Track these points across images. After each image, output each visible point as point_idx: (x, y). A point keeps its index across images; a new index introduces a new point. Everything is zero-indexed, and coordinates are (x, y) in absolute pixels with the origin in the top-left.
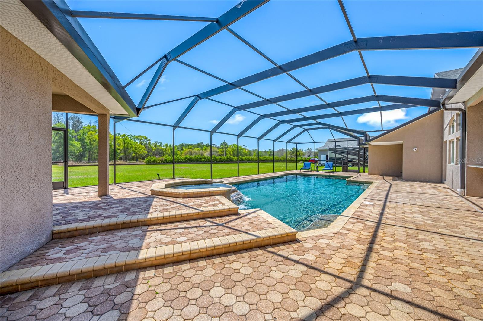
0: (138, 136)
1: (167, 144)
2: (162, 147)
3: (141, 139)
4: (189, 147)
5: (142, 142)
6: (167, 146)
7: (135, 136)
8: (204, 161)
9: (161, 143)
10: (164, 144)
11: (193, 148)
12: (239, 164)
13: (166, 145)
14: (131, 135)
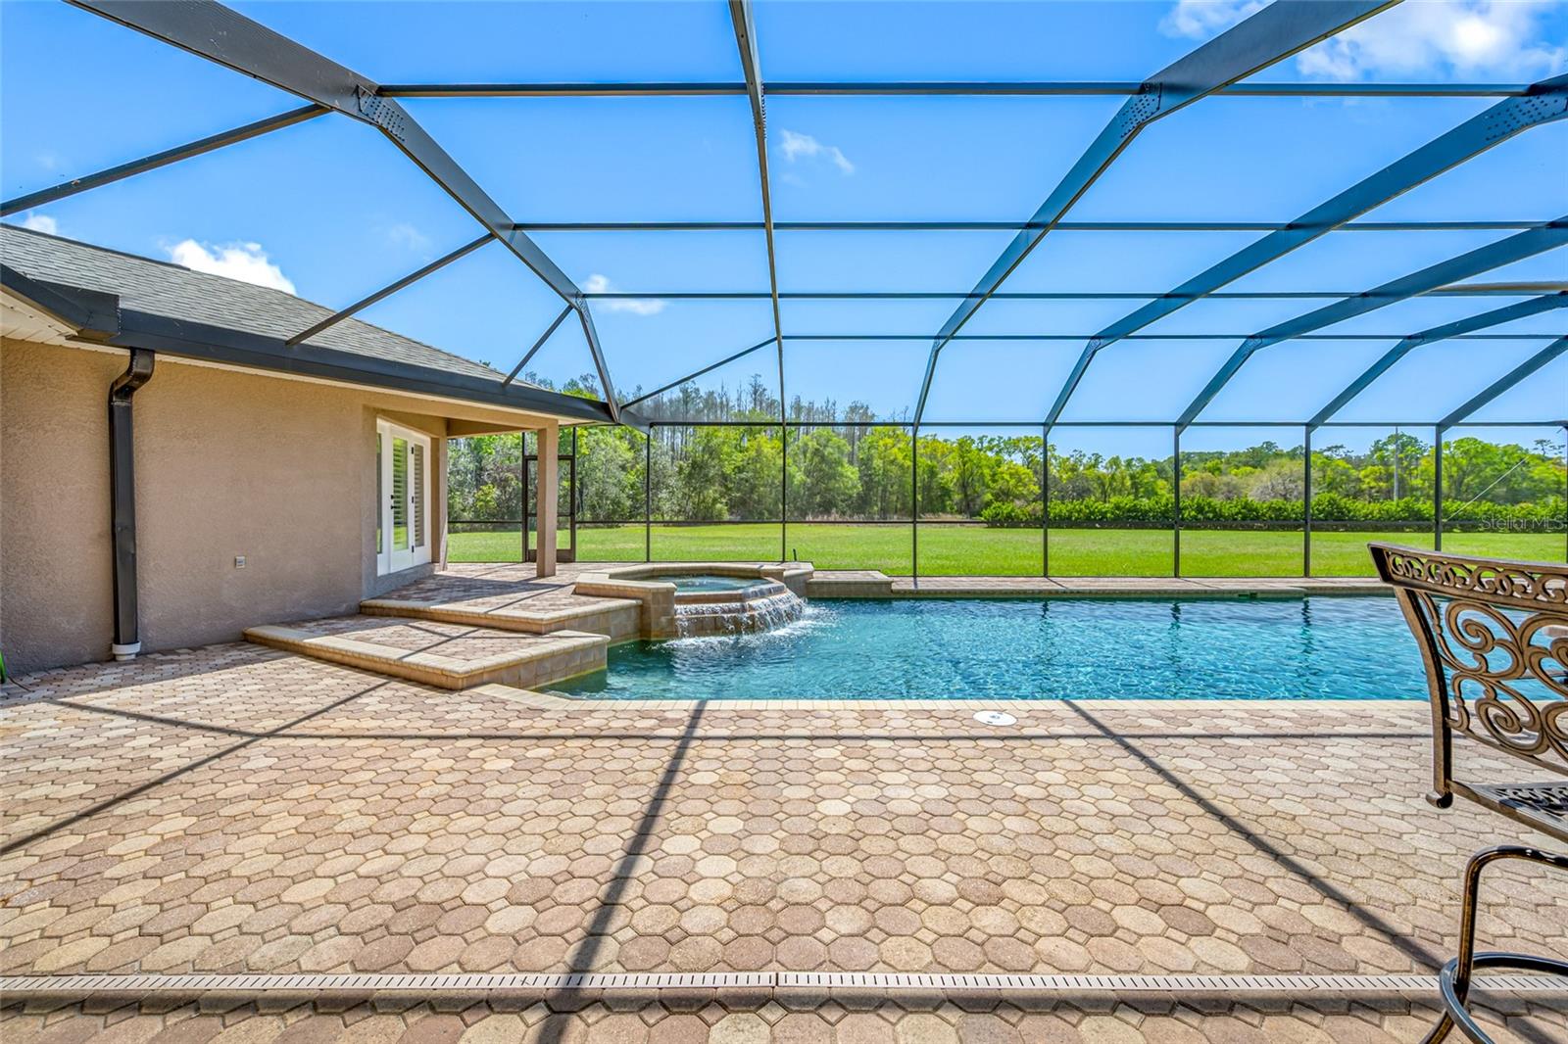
0: (1019, 440)
1: (1118, 458)
2: (1101, 470)
3: (1028, 448)
4: (1209, 464)
5: (1031, 456)
6: (1118, 467)
7: (1010, 439)
8: (1195, 518)
9: (1097, 457)
10: (1107, 458)
11: (1223, 467)
12: (1313, 535)
13: (1115, 462)
14: (1000, 438)
